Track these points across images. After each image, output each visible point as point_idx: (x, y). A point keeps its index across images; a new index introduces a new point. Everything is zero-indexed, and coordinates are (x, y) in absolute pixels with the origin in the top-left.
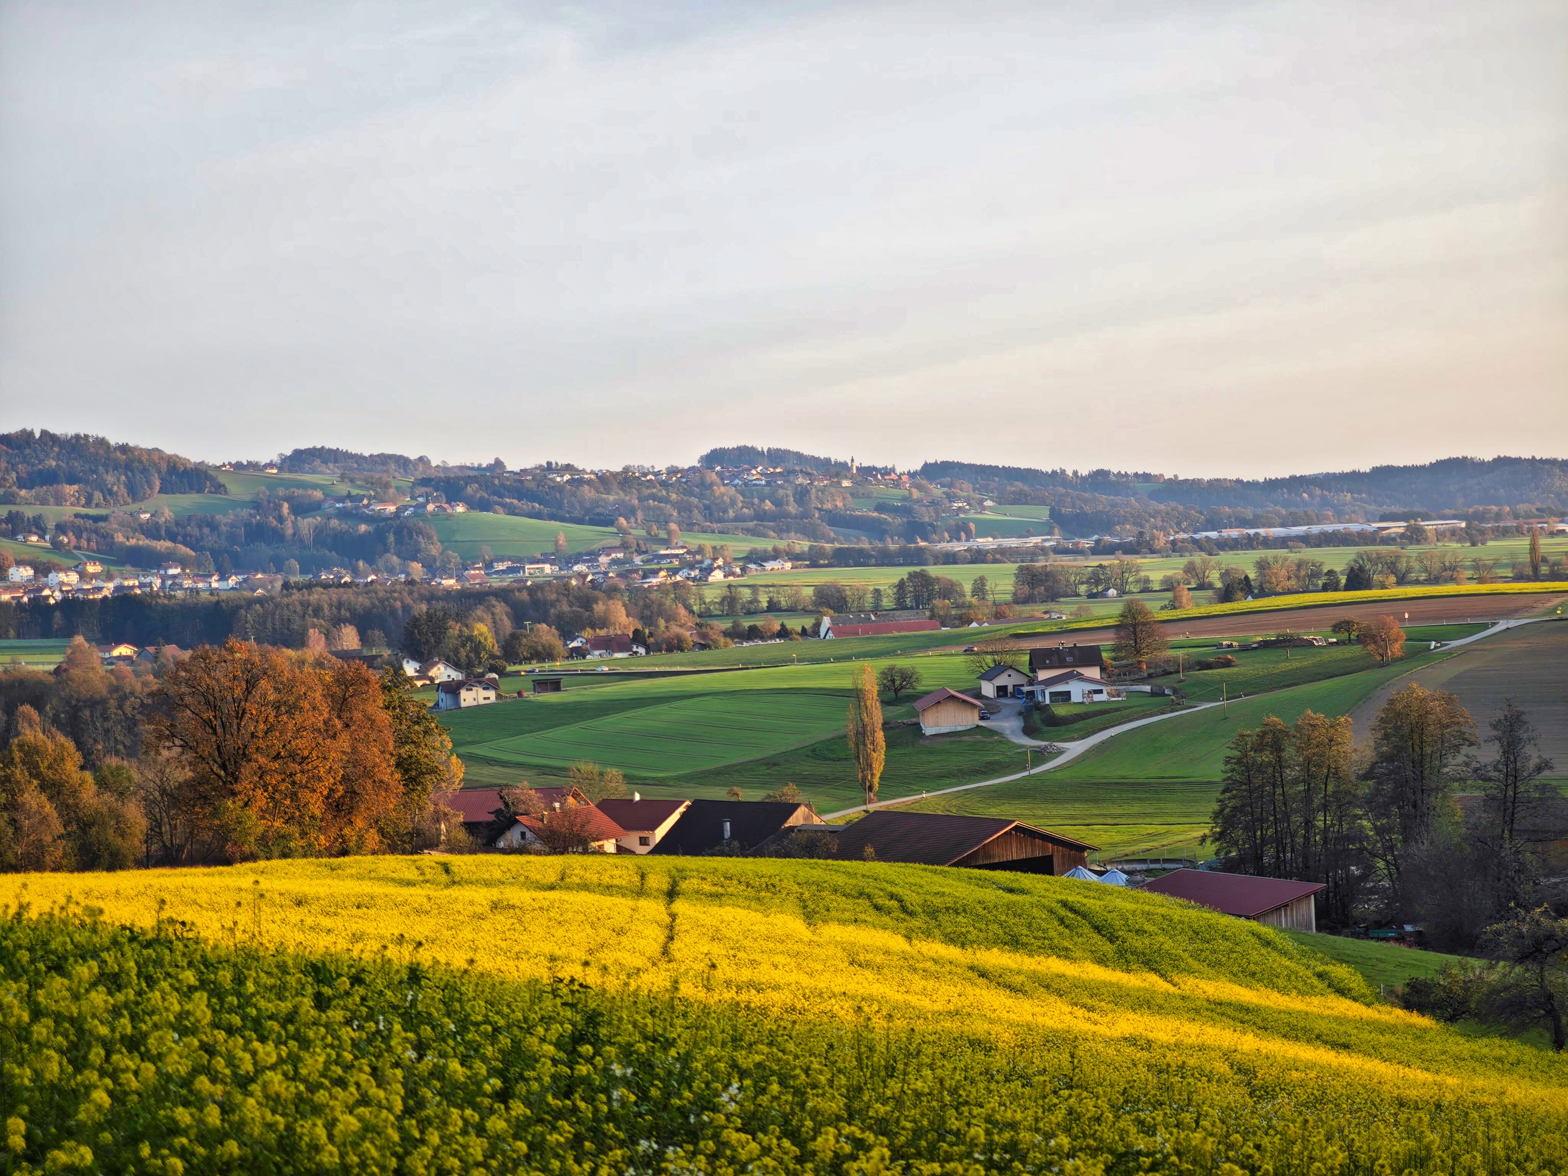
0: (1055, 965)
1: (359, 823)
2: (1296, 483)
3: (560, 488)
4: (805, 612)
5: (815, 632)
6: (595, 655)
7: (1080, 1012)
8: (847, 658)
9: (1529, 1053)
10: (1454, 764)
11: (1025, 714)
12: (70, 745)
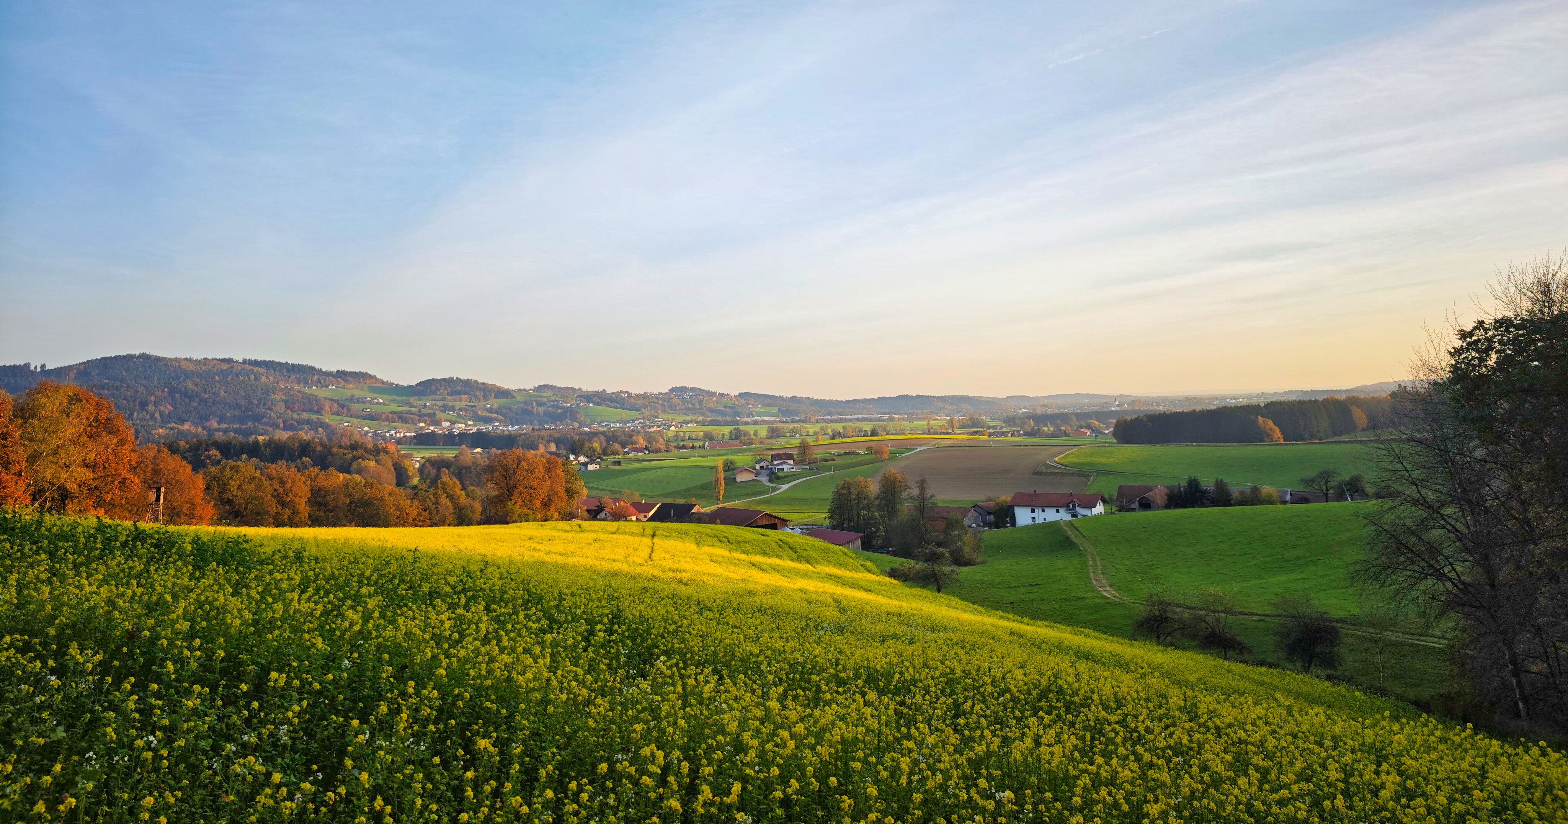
0: (777, 561)
1: (552, 510)
2: (855, 401)
3: (624, 399)
4: (700, 440)
5: (703, 447)
6: (632, 454)
7: (785, 579)
8: (713, 456)
9: (929, 593)
10: (904, 495)
11: (769, 475)
12: (458, 482)
